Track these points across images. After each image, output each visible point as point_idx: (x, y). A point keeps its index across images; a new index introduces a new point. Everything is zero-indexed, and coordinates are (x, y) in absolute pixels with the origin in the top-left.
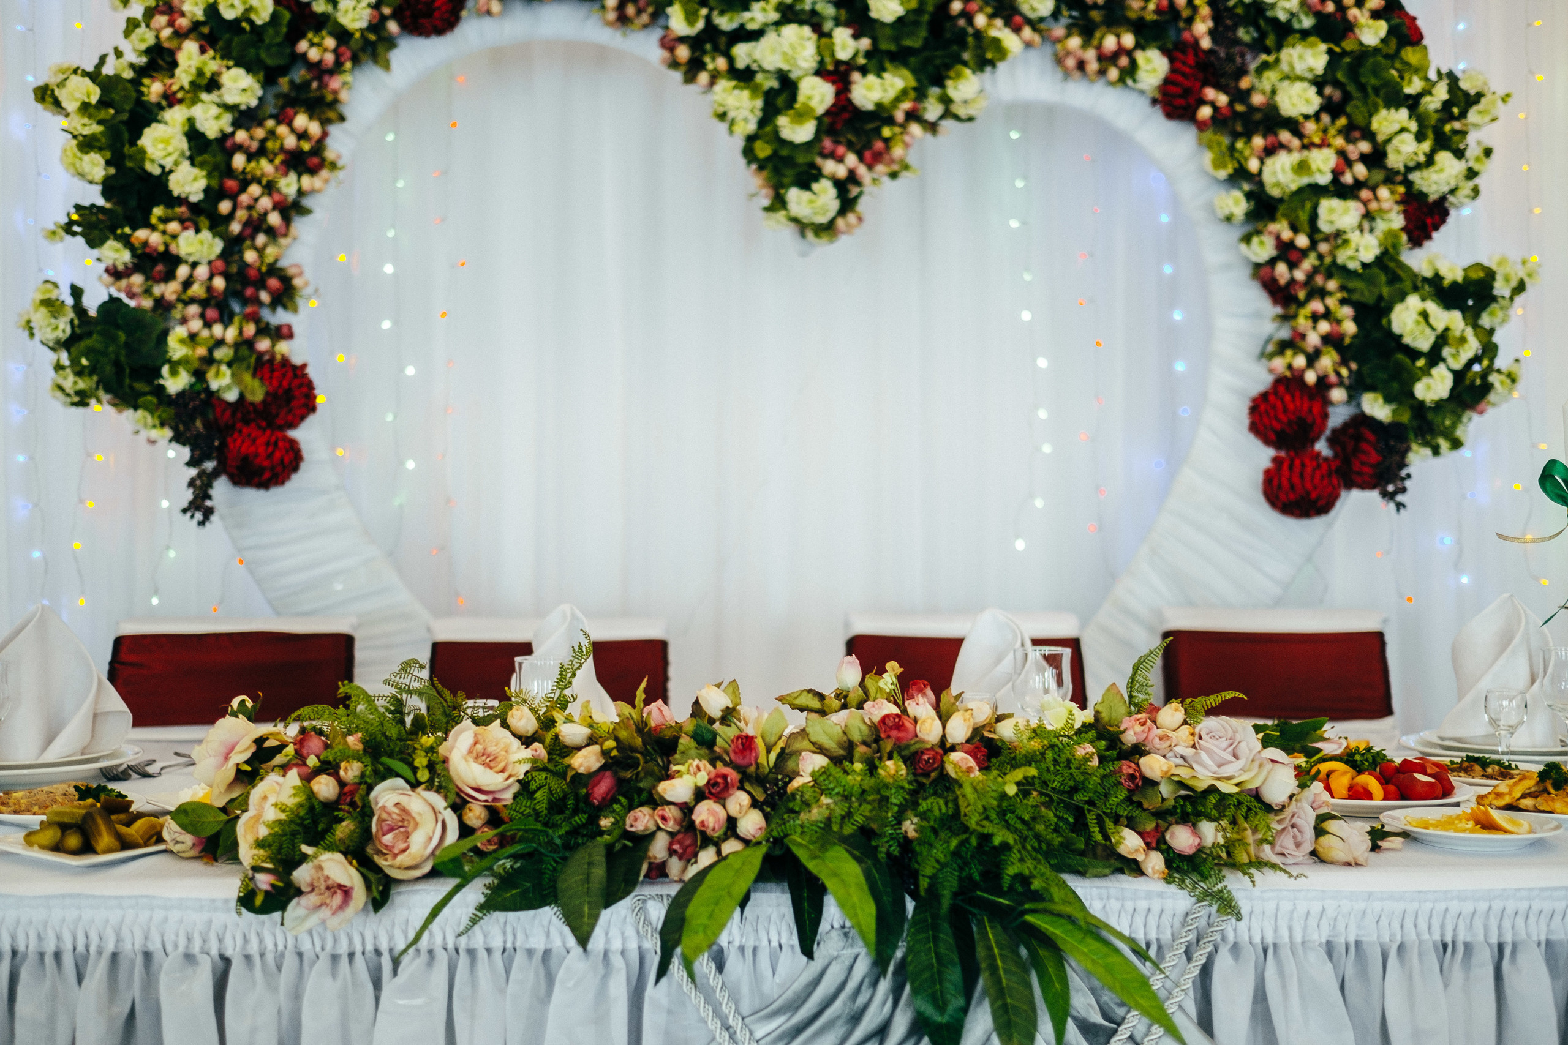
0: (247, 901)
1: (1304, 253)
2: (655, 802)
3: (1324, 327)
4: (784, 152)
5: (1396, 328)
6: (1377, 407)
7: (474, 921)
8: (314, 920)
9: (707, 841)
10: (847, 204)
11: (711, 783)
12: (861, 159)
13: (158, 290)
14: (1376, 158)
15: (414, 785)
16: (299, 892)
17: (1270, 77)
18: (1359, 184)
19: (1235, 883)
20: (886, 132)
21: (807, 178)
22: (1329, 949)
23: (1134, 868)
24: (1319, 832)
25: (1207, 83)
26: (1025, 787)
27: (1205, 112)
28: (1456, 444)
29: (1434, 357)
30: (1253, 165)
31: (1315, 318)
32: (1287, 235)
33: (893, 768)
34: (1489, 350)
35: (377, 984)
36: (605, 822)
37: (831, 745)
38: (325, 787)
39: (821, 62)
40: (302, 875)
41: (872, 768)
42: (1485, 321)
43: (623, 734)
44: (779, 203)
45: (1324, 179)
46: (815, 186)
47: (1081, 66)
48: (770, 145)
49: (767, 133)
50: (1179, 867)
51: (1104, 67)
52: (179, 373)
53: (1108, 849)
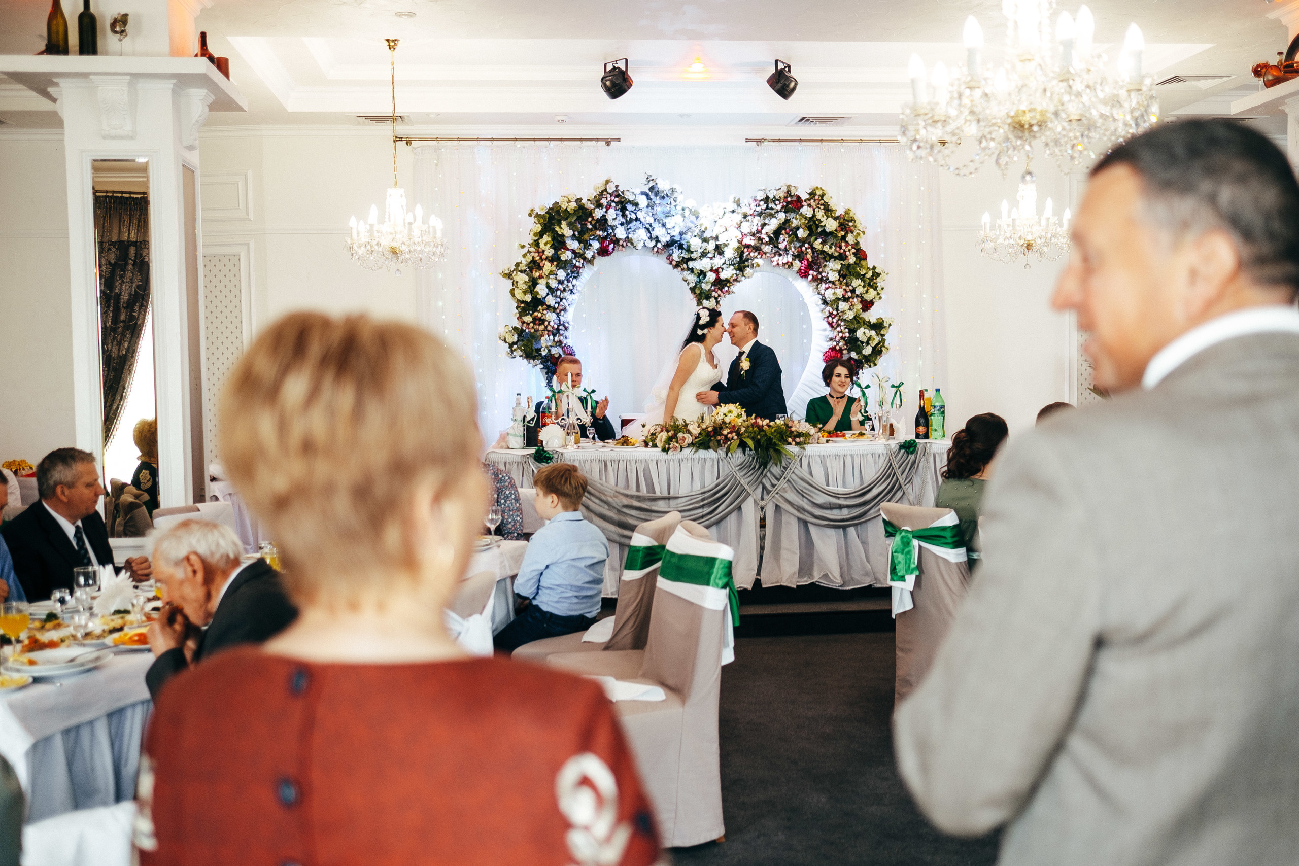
1: (836, 315)
2: (721, 435)
3: (841, 335)
4: (702, 291)
5: (858, 336)
6: (854, 355)
7: (694, 453)
8: (672, 453)
9: (729, 441)
11: (730, 431)
12: (721, 291)
13: (536, 327)
14: (853, 291)
15: (684, 433)
16: (670, 449)
17: (827, 269)
18: (849, 298)
19: (805, 446)
20: (728, 285)
21: (708, 298)
22: (819, 455)
23: (790, 444)
24: (818, 439)
25: (810, 270)
26: (775, 431)
27: (810, 277)
28: (875, 365)
29: (868, 343)
30: (822, 292)
31: (839, 332)
32: (831, 310)
33: (756, 429)
34: (883, 341)
36: (713, 439)
37: (745, 426)
38: (670, 434)
39: (712, 268)
40: (671, 446)
41: (753, 429)
42: (882, 332)
43: (714, 425)
45: (841, 297)
47: (778, 264)
48: (699, 289)
49: (698, 286)
50: (797, 444)
51: (784, 264)
52: (545, 350)
53: (787, 441)
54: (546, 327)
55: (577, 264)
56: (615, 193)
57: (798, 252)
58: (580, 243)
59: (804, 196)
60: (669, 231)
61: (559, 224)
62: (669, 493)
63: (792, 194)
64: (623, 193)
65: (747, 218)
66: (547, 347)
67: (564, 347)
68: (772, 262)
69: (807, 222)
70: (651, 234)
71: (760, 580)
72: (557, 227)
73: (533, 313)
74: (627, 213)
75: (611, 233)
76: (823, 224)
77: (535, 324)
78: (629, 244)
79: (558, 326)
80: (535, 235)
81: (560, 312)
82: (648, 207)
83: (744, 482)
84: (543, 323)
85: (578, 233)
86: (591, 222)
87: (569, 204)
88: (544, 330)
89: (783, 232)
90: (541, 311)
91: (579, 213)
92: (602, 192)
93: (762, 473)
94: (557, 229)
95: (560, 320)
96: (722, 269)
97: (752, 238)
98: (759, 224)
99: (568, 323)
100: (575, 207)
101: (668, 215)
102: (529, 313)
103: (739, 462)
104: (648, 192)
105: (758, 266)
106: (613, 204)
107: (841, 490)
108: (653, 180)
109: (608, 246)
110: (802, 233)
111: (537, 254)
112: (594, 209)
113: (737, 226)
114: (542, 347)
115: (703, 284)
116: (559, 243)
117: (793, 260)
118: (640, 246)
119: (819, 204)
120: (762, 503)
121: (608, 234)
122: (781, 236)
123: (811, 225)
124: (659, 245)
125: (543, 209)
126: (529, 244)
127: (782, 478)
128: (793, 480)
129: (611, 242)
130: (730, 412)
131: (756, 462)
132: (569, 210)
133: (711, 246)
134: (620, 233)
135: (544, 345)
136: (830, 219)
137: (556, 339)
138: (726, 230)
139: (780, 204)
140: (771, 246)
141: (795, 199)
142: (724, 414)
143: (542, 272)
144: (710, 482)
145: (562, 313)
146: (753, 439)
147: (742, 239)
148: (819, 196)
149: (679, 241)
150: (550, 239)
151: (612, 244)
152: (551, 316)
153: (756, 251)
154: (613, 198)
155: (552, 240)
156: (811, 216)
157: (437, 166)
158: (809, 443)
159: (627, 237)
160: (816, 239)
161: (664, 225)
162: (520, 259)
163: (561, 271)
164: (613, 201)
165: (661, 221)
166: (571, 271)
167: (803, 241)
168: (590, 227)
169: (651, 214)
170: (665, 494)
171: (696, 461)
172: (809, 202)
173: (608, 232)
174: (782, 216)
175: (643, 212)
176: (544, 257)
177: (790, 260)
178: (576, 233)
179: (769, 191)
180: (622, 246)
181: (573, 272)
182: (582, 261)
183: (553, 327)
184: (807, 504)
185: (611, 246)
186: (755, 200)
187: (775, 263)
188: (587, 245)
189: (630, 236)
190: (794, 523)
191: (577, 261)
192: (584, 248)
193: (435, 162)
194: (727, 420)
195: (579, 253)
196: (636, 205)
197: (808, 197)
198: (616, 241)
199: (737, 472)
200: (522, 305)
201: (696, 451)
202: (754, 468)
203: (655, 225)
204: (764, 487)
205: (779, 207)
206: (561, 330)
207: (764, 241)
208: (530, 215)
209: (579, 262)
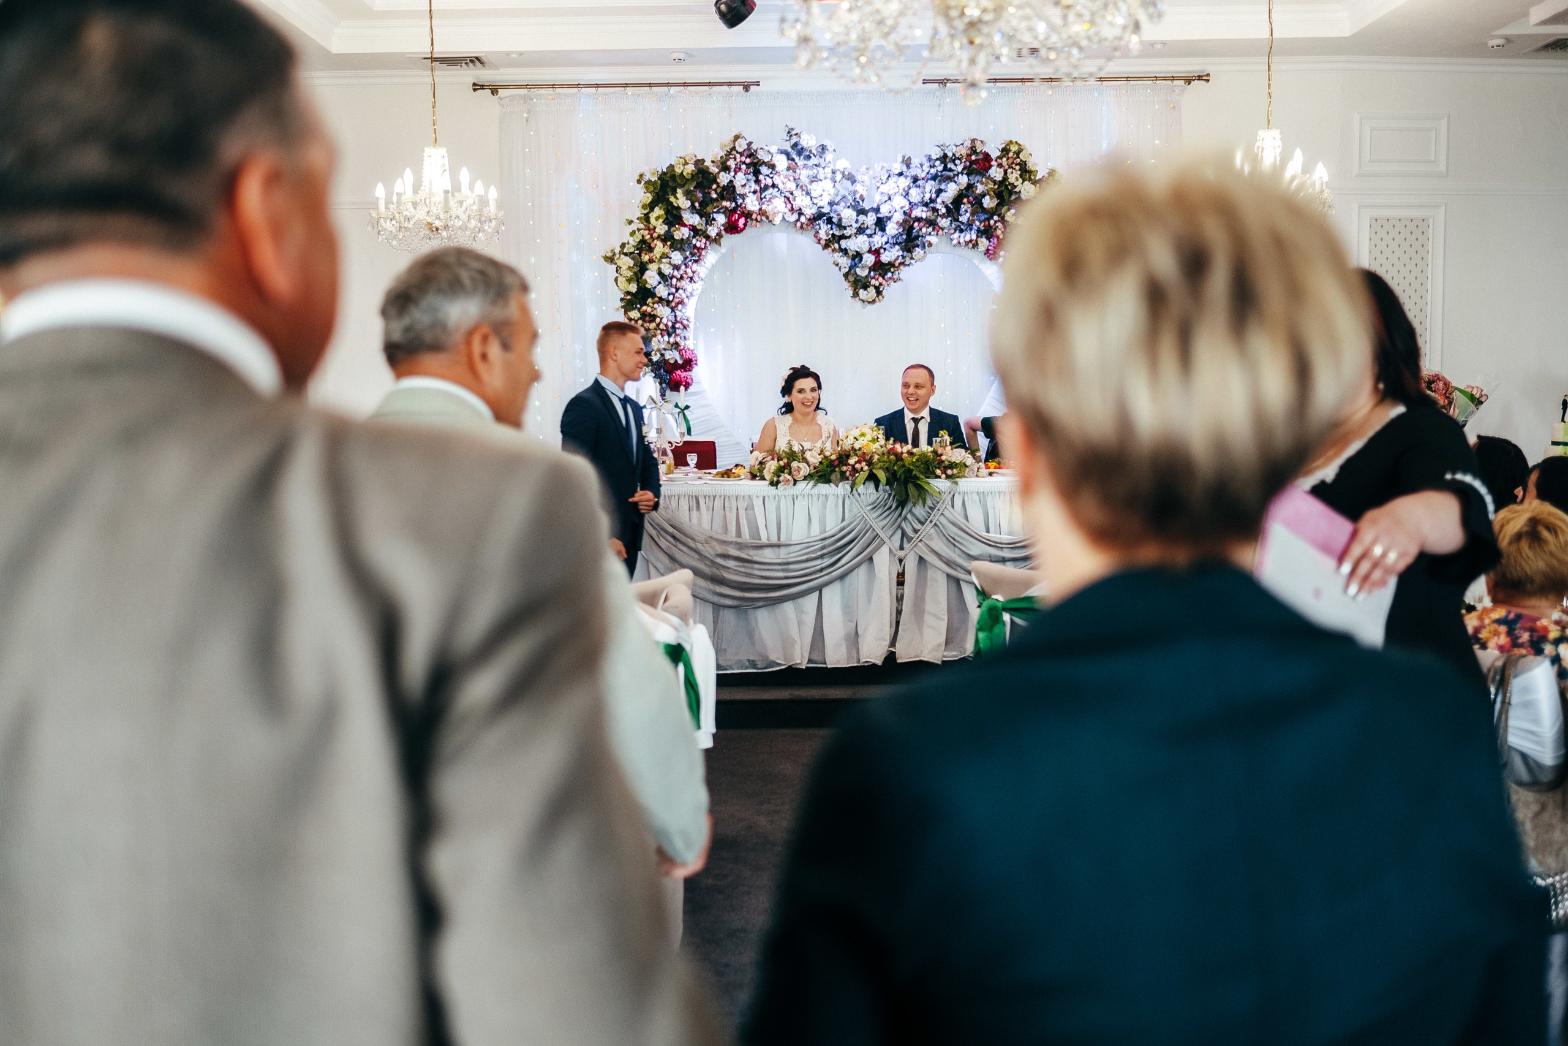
0: (772, 484)
2: (847, 464)
4: (858, 278)
7: (812, 488)
8: (783, 488)
9: (857, 472)
10: (879, 293)
11: (858, 460)
12: (884, 278)
15: (799, 462)
16: (780, 482)
19: (957, 480)
21: (865, 287)
22: (978, 493)
23: (939, 477)
24: (978, 471)
26: (917, 460)
33: (892, 457)
35: (793, 500)
36: (837, 469)
37: (880, 454)
38: (782, 463)
39: (871, 248)
40: (781, 479)
41: (888, 457)
43: (840, 452)
44: (856, 295)
46: (868, 289)
47: (959, 243)
48: (853, 276)
49: (852, 271)
50: (948, 477)
51: (967, 243)
52: (656, 354)
53: (934, 473)
54: (658, 325)
55: (698, 244)
56: (746, 153)
57: (984, 226)
58: (701, 217)
59: (994, 154)
60: (815, 201)
61: (674, 193)
62: (779, 540)
63: (978, 151)
64: (756, 151)
65: (918, 183)
66: (659, 350)
67: (682, 350)
68: (952, 240)
69: (996, 187)
70: (792, 205)
71: (894, 653)
72: (672, 197)
73: (641, 306)
74: (761, 177)
75: (741, 204)
76: (1017, 190)
77: (644, 321)
78: (764, 218)
79: (674, 324)
80: (644, 207)
81: (676, 306)
82: (788, 169)
83: (877, 526)
84: (654, 321)
85: (699, 203)
86: (715, 190)
87: (685, 167)
88: (656, 329)
89: (965, 200)
90: (651, 305)
91: (699, 178)
92: (731, 150)
93: (900, 514)
94: (672, 199)
95: (675, 316)
96: (885, 249)
97: (925, 209)
98: (934, 190)
99: (687, 320)
100: (693, 171)
101: (814, 179)
102: (636, 307)
103: (871, 500)
104: (790, 150)
105: (930, 245)
106: (744, 167)
107: (1005, 538)
108: (796, 134)
109: (738, 220)
110: (988, 202)
111: (647, 232)
112: (719, 173)
113: (904, 194)
114: (653, 350)
115: (858, 269)
116: (674, 217)
117: (978, 237)
118: (778, 220)
119: (1013, 163)
120: (901, 554)
121: (737, 206)
122: (962, 206)
123: (1002, 192)
124: (803, 219)
125: (654, 174)
126: (638, 219)
127: (928, 522)
128: (941, 524)
129: (742, 215)
130: (863, 435)
131: (893, 500)
132: (685, 174)
133: (871, 219)
134: (752, 204)
135: (655, 349)
136: (1026, 183)
137: (672, 340)
138: (890, 199)
139: (960, 164)
140: (950, 219)
141: (981, 156)
142: (855, 438)
143: (652, 254)
144: (833, 525)
145: (680, 307)
146: (887, 470)
147: (911, 209)
148: (1014, 152)
149: (829, 213)
150: (662, 212)
151: (743, 219)
152: (663, 311)
153: (930, 226)
154: (743, 159)
155: (666, 213)
156: (1001, 179)
157: (527, 121)
158: (964, 476)
159: (760, 209)
160: (1009, 210)
161: (808, 193)
162: (627, 238)
163: (677, 253)
164: (744, 163)
165: (805, 188)
166: (691, 253)
167: (991, 213)
168: (714, 196)
169: (792, 178)
170: (774, 540)
171: (815, 498)
172: (1000, 161)
173: (736, 203)
174: (963, 180)
175: (782, 177)
176: (655, 235)
177: (974, 237)
178: (697, 205)
179: (947, 147)
180: (756, 220)
181: (692, 254)
182: (704, 240)
183: (666, 325)
184: (959, 555)
185: (742, 221)
186: (930, 159)
187: (955, 242)
188: (710, 221)
189: (764, 207)
190: (942, 581)
191: (697, 240)
192: (707, 224)
193: (525, 115)
194: (857, 446)
195: (701, 230)
196: (772, 167)
197: (999, 154)
198: (748, 215)
199: (868, 513)
200: (629, 297)
201: (815, 485)
202: (890, 508)
203: (798, 193)
204: (904, 534)
205: (960, 168)
206: (679, 328)
207: (940, 213)
208: (639, 182)
209: (700, 241)
